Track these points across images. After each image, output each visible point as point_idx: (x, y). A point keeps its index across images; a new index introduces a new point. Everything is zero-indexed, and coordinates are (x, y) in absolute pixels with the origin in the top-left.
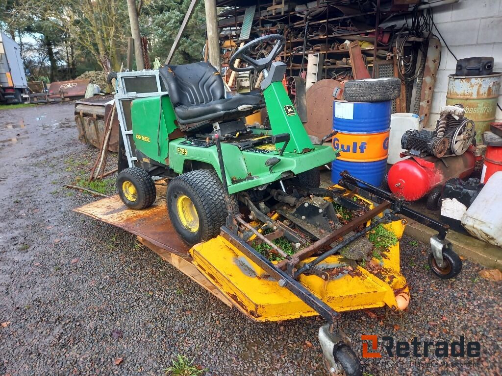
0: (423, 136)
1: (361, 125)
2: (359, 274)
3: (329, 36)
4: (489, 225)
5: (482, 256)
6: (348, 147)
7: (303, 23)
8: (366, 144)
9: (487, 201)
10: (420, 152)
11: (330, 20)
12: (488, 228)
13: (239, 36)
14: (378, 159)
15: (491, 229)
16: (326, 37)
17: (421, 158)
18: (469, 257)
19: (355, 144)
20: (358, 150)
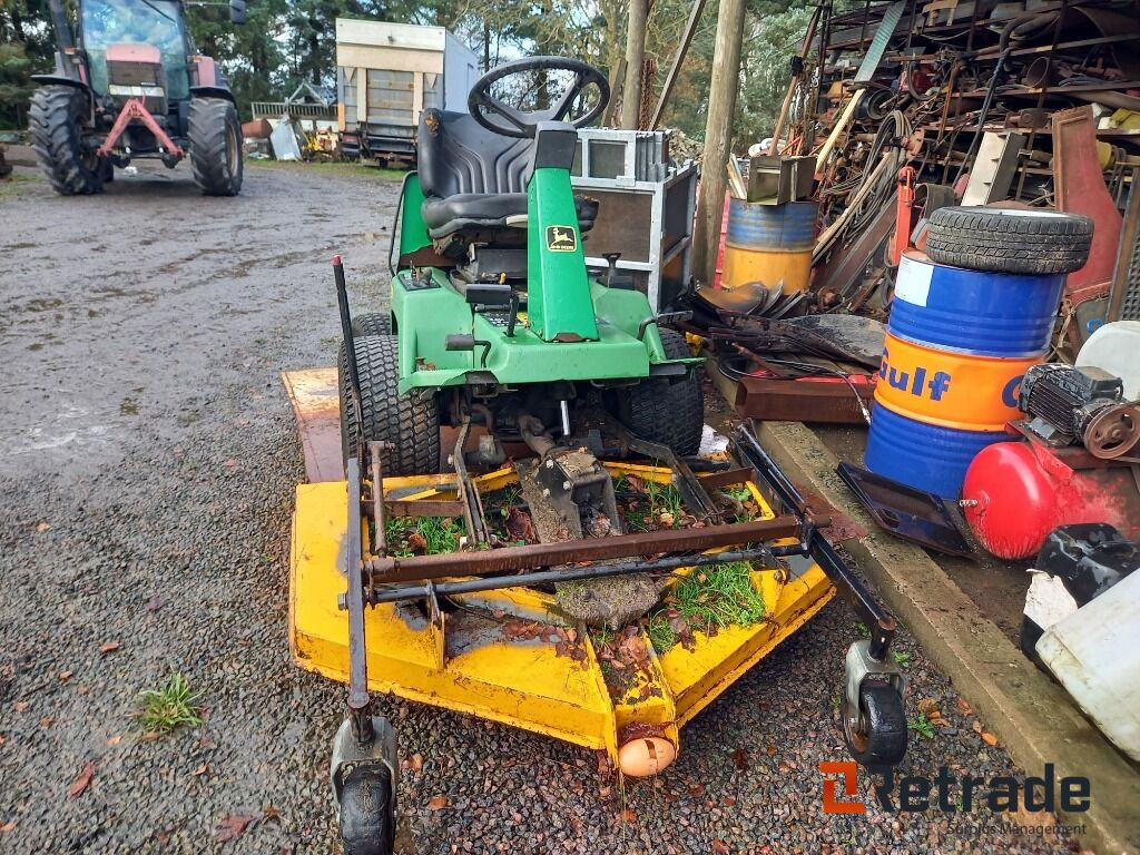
0: (1073, 388)
1: (944, 326)
2: (577, 655)
3: (1050, 90)
4: (1087, 676)
5: (1033, 752)
6: (904, 377)
7: (997, 51)
8: (948, 378)
9: (1117, 609)
10: (1052, 431)
11: (1061, 46)
12: (1081, 684)
13: (855, 72)
14: (981, 428)
15: (1090, 688)
16: (1040, 90)
17: (1050, 446)
18: (1010, 743)
19: (920, 373)
20: (927, 391)
